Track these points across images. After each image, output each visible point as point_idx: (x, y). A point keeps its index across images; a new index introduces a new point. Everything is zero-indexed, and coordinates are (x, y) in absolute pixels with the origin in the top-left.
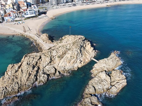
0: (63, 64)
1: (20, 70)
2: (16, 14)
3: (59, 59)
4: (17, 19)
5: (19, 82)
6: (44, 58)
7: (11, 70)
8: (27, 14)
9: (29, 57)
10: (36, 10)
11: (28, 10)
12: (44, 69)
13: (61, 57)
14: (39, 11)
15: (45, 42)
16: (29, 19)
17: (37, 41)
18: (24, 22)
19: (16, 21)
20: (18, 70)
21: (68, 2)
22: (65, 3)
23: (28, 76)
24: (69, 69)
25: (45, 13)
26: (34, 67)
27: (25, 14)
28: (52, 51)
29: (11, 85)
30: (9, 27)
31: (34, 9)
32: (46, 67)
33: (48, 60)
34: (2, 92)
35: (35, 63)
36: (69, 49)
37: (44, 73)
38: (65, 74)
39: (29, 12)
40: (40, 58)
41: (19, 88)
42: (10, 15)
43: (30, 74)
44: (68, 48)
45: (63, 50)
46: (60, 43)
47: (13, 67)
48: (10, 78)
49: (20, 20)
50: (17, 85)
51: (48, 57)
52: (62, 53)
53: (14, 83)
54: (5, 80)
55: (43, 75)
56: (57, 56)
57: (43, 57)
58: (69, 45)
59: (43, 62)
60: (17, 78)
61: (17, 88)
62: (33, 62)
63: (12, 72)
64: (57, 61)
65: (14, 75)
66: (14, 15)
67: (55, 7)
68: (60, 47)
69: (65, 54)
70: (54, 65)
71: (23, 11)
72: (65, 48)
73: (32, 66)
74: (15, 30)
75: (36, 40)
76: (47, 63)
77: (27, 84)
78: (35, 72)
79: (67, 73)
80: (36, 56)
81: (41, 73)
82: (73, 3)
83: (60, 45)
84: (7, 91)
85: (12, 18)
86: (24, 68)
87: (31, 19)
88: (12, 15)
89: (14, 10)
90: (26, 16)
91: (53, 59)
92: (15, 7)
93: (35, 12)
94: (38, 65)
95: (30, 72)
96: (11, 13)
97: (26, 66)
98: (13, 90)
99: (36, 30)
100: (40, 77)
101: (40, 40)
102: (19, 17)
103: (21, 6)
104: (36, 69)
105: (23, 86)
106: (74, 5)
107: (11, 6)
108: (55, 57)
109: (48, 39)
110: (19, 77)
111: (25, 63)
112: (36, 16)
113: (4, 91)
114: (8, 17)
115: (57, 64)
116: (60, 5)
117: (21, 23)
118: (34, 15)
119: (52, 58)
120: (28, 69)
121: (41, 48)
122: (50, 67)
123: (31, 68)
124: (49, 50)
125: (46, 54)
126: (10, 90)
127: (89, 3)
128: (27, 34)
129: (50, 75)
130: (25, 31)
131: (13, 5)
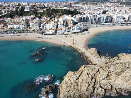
0: (120, 82)
1: (80, 78)
2: (66, 29)
3: (116, 76)
4: (66, 33)
5: (80, 90)
6: (102, 72)
7: (73, 77)
8: (74, 30)
9: (88, 68)
10: (81, 27)
11: (75, 27)
12: (100, 83)
13: (118, 74)
14: (83, 28)
15: (94, 56)
16: (75, 34)
17: (86, 54)
18: (72, 36)
19: (66, 34)
20: (78, 78)
21: (107, 22)
22: (104, 23)
23: (87, 86)
24: (126, 88)
25: (87, 30)
26: (92, 78)
27: (72, 29)
28: (110, 66)
29: (73, 91)
30: (60, 39)
31: (80, 26)
32: (102, 81)
33: (105, 74)
34: (66, 95)
35: (93, 75)
36: (128, 68)
37: (101, 87)
38: (123, 94)
39: (75, 28)
40: (99, 71)
41: (79, 96)
42: (61, 29)
43: (89, 84)
44: (127, 66)
45: (122, 68)
46: (118, 60)
47: (74, 73)
48: (72, 84)
49: (68, 34)
50: (78, 92)
51: (105, 71)
52: (120, 70)
53: (75, 89)
54: (68, 84)
55: (100, 89)
56: (114, 72)
57: (101, 70)
58: (128, 64)
59: (101, 75)
60: (77, 85)
61: (78, 95)
62: (92, 73)
63: (74, 78)
64: (113, 77)
65: (75, 81)
66: (65, 30)
67: (95, 26)
68: (117, 64)
69: (123, 71)
70: (110, 81)
71: (71, 27)
72: (123, 66)
73: (91, 77)
74: (65, 42)
75: (84, 53)
76: (104, 77)
77: (86, 93)
78: (93, 84)
79: (125, 93)
80: (94, 68)
81: (98, 86)
82: (112, 23)
83: (118, 61)
84: (70, 96)
85: (63, 31)
86: (84, 77)
87: (77, 34)
88: (63, 29)
89: (64, 26)
90: (73, 31)
91: (109, 75)
92: (65, 24)
93: (80, 29)
94: (95, 77)
95: (89, 82)
96: (62, 28)
97: (86, 76)
98: (74, 96)
99: (82, 43)
100: (97, 89)
101: (88, 53)
102: (67, 31)
103: (68, 23)
104: (94, 80)
105: (83, 94)
106: (114, 25)
107: (62, 23)
108: (112, 73)
109: (97, 53)
110: (80, 85)
111: (84, 73)
112: (81, 32)
113: (67, 95)
114: (60, 31)
115: (112, 80)
116: (100, 24)
117: (69, 36)
118: (79, 31)
119: (109, 73)
120: (87, 79)
121: (90, 61)
122: (106, 81)
123: (90, 79)
124: (107, 65)
125: (104, 68)
126: (72, 95)
127: (129, 24)
128: (75, 46)
129: (107, 90)
130: (74, 44)
131: (63, 22)
